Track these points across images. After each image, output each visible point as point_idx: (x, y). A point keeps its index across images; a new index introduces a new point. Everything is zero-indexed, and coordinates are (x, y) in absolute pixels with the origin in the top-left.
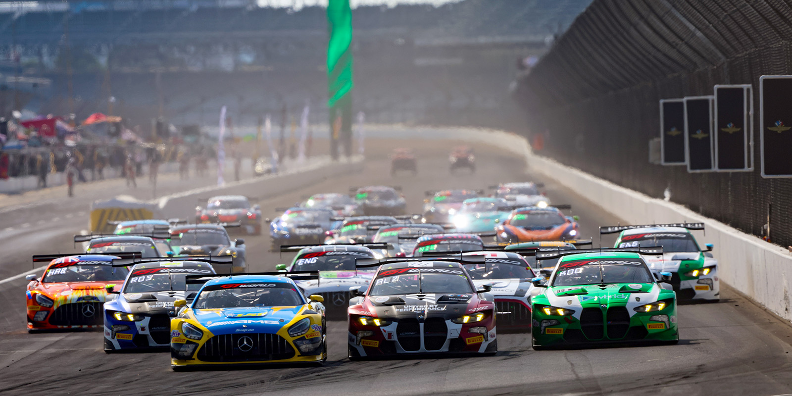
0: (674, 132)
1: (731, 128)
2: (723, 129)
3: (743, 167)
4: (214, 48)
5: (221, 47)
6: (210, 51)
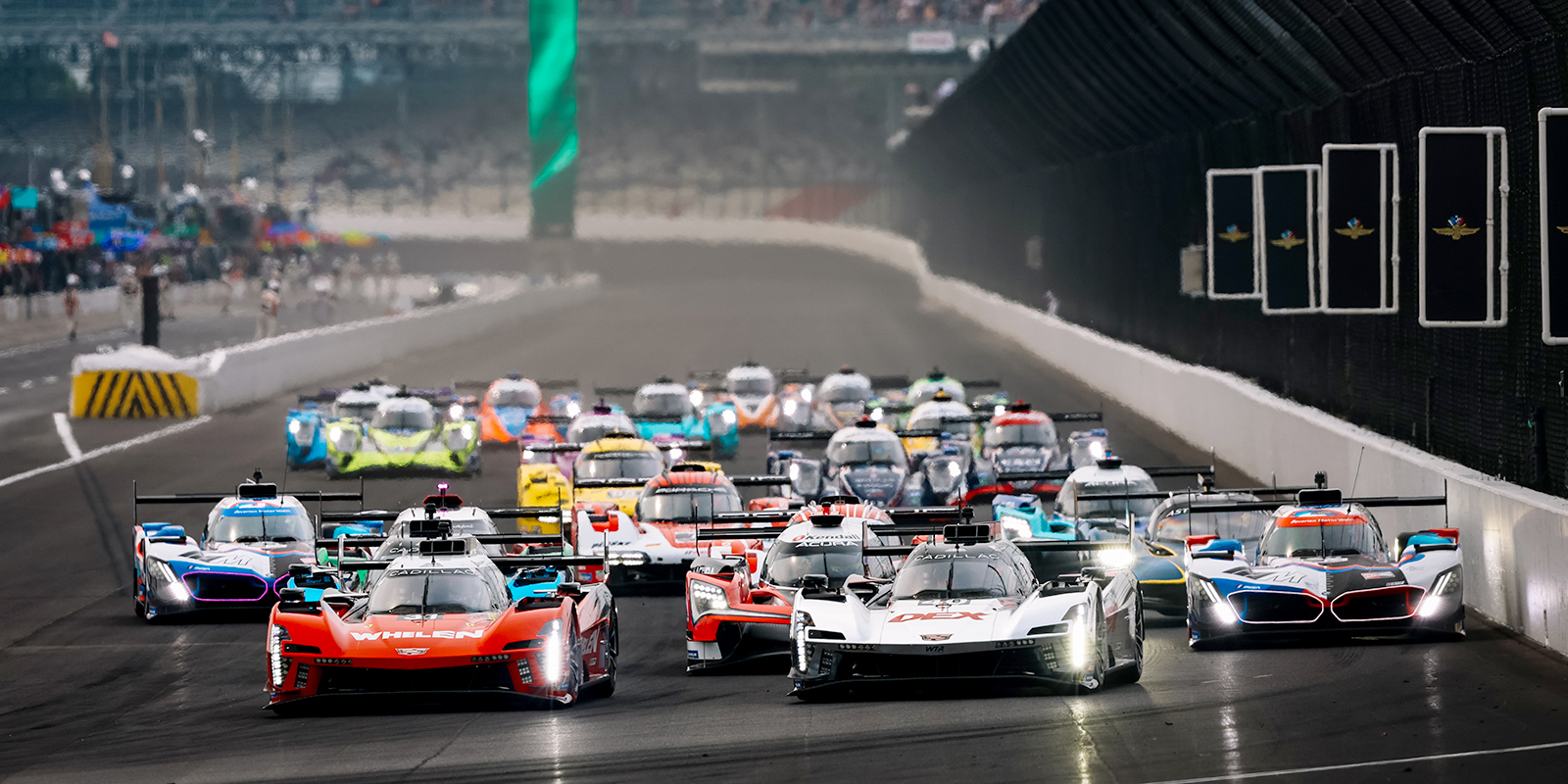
0: (1233, 234)
2: (1339, 233)
3: (1378, 305)
4: (302, 55)
5: (316, 54)
6: (296, 60)
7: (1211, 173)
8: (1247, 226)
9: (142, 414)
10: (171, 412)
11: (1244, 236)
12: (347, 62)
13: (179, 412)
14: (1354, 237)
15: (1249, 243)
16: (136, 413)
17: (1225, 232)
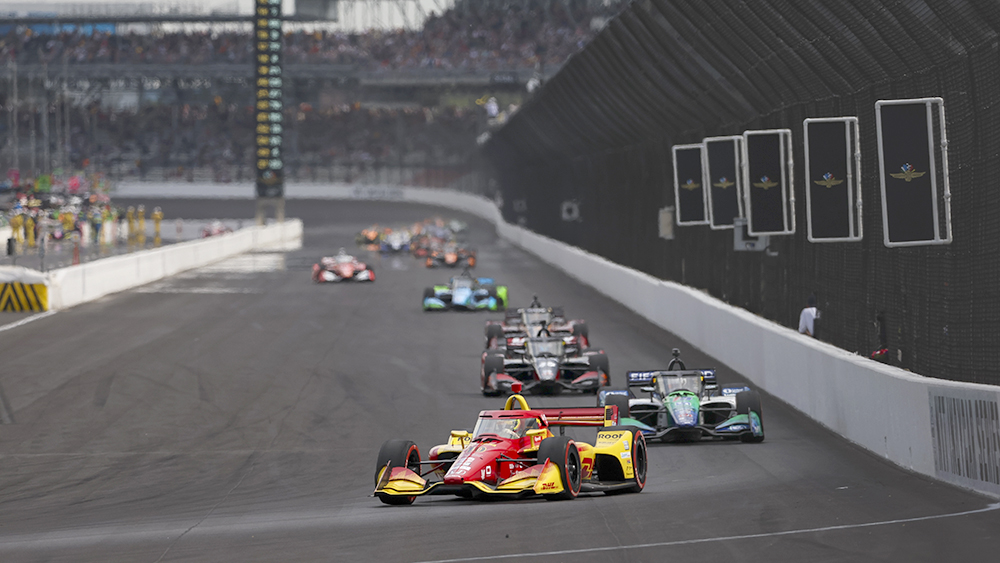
0: (690, 185)
1: (765, 183)
2: (756, 185)
3: (783, 229)
4: (113, 84)
5: (121, 83)
6: (108, 87)
7: (676, 148)
8: (698, 179)
9: (13, 309)
10: (31, 308)
11: (698, 185)
12: (141, 89)
13: (36, 308)
14: (766, 188)
15: (700, 189)
16: (9, 307)
17: (685, 183)
